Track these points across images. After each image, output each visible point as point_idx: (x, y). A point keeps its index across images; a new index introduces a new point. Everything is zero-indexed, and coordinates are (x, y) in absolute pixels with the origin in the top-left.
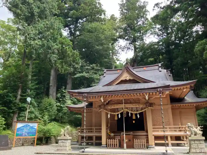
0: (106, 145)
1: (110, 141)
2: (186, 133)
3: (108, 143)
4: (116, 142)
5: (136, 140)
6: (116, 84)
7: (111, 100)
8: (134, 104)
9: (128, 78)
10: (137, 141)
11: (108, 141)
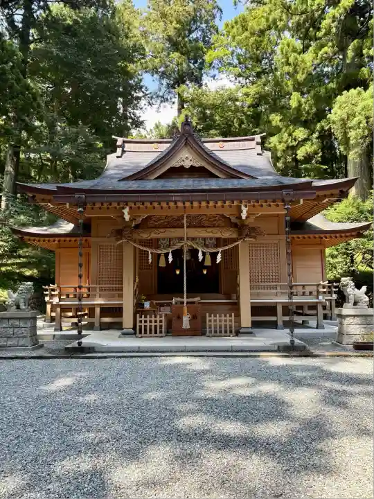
0: (134, 328)
1: (143, 319)
2: (318, 299)
3: (138, 324)
4: (161, 321)
5: (210, 316)
6: (156, 178)
7: (149, 218)
8: (209, 230)
9: (187, 164)
10: (212, 318)
11: (138, 319)
